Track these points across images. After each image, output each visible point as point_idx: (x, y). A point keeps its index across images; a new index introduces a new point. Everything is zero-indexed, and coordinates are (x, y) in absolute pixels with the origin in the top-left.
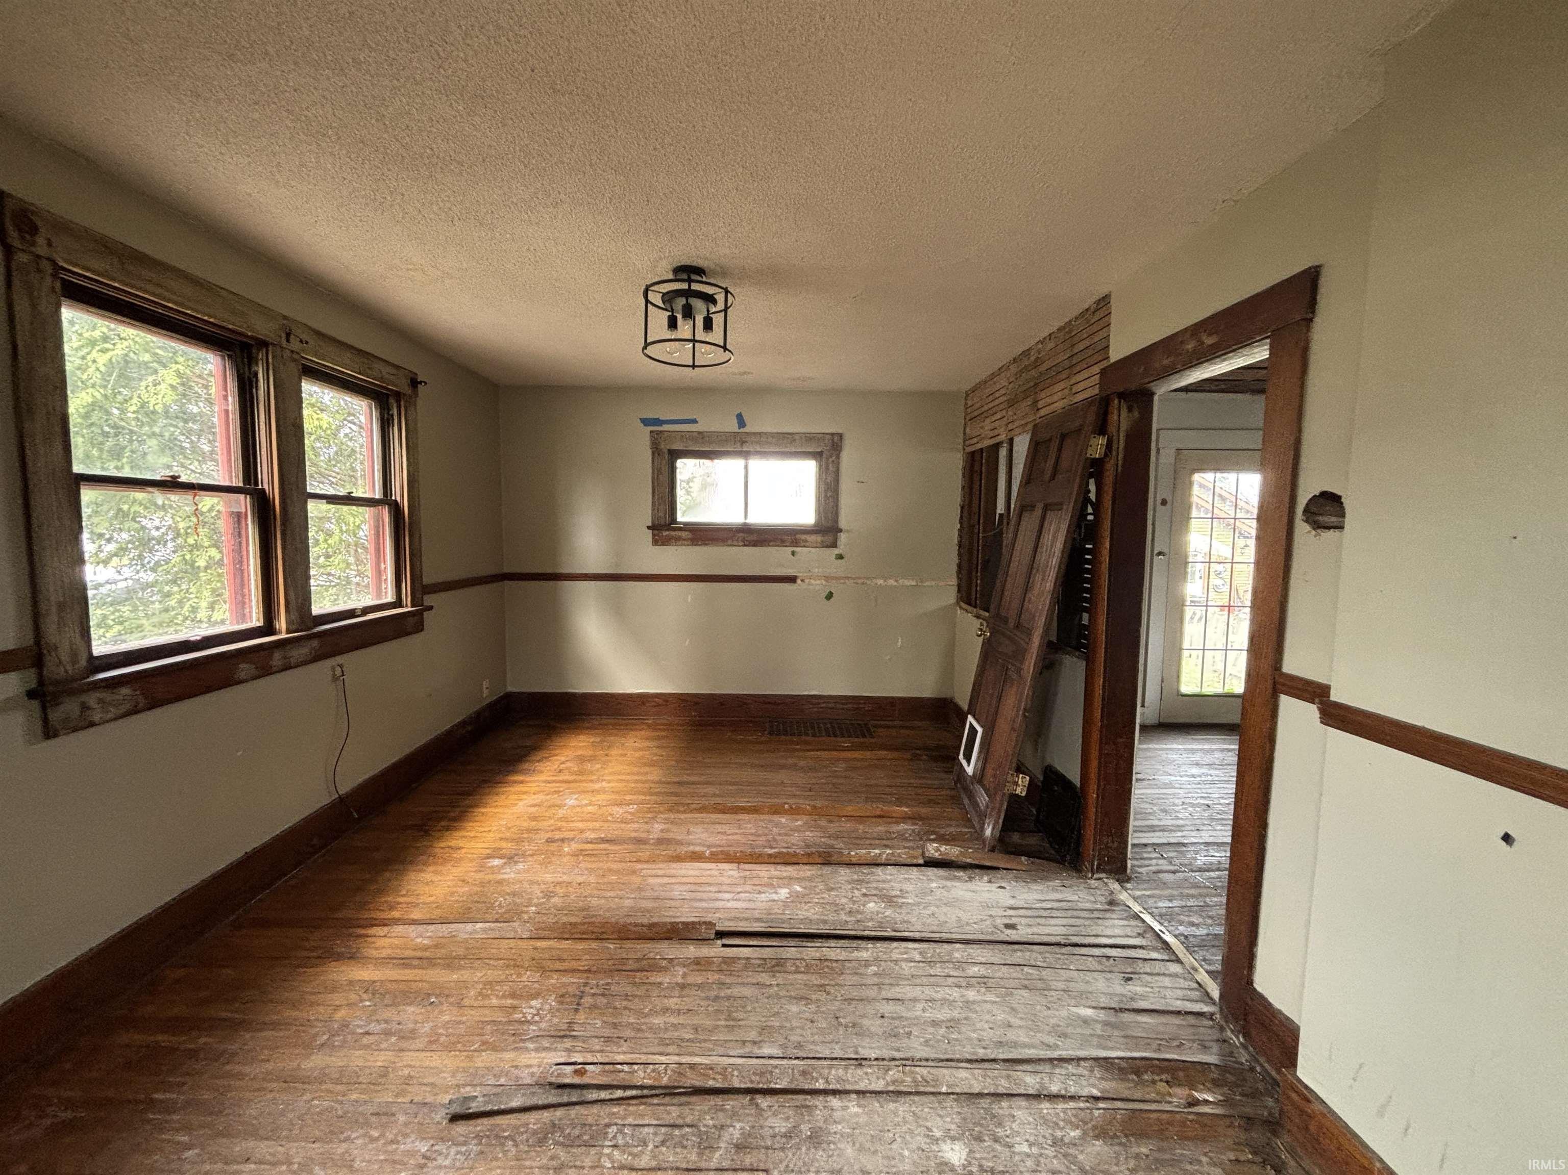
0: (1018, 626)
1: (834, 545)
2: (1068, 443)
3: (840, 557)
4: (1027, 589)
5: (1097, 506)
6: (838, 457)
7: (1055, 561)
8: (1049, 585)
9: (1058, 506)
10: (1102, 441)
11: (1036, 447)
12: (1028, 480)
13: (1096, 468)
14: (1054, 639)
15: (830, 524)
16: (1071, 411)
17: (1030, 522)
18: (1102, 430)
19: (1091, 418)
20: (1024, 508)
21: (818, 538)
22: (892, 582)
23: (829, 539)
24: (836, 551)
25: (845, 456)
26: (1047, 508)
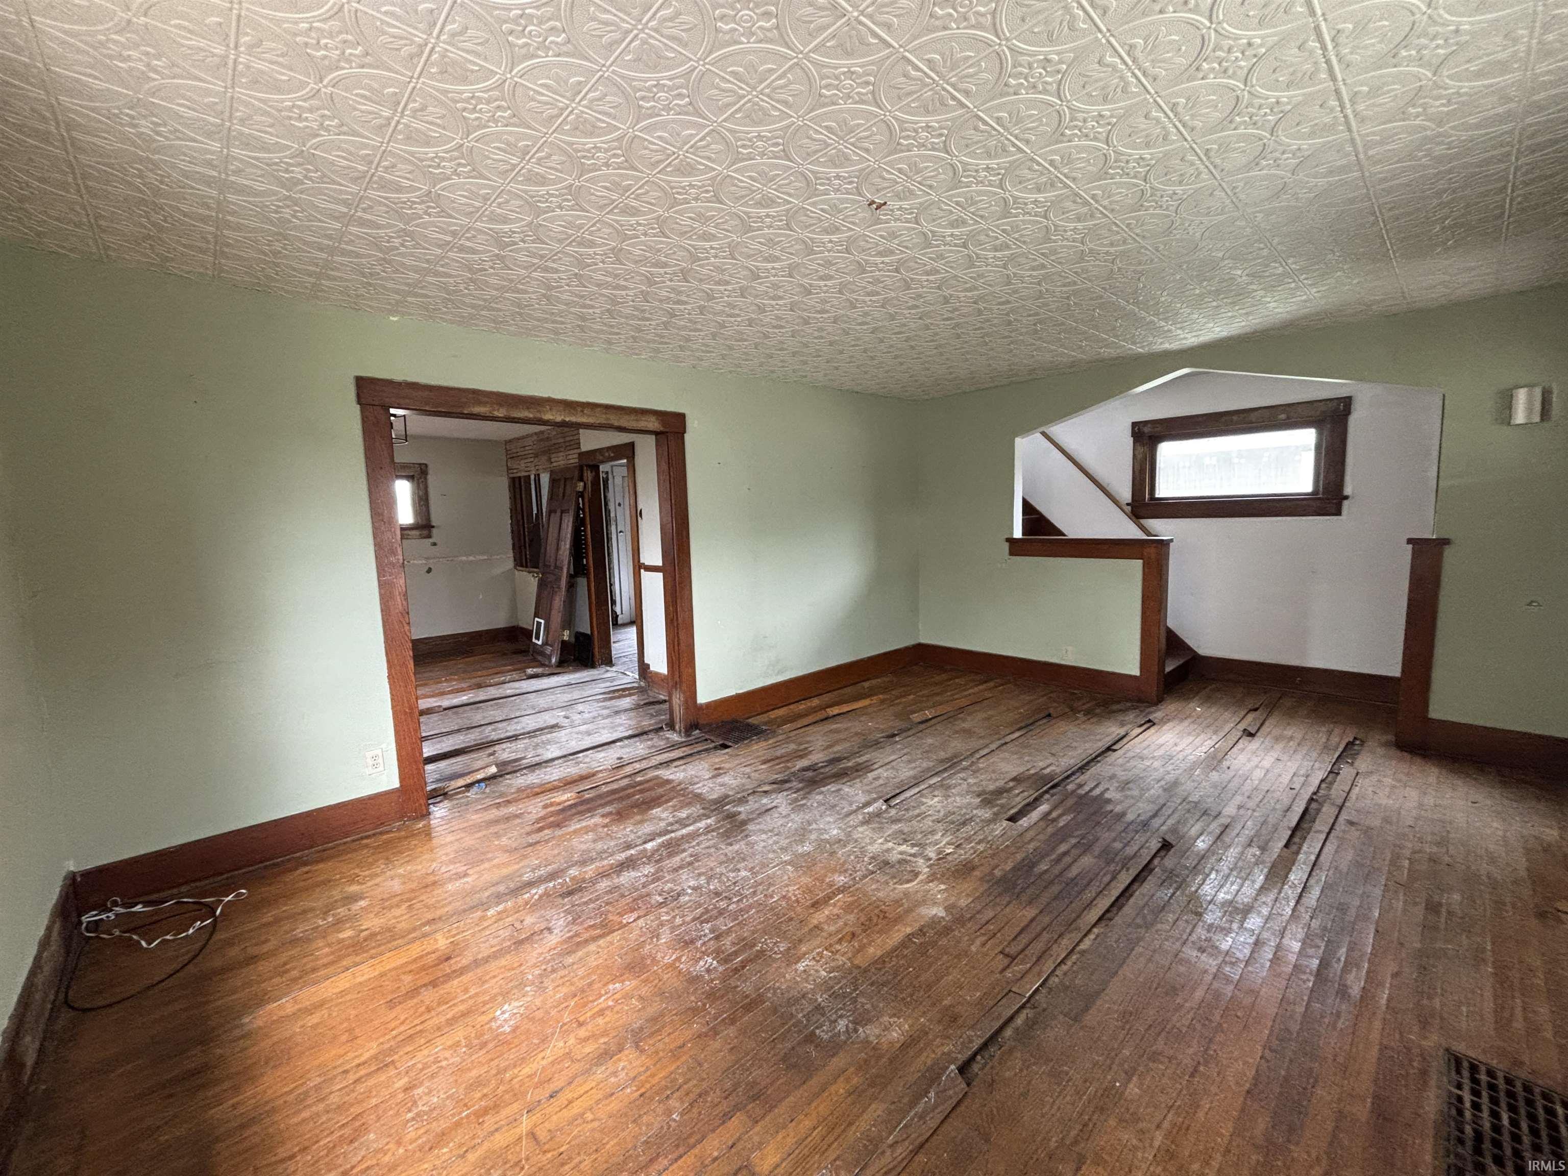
0: (556, 567)
1: (429, 536)
2: (568, 483)
3: (435, 544)
4: (558, 549)
5: (583, 510)
6: (426, 479)
7: (569, 536)
8: (568, 546)
9: (567, 511)
10: (582, 484)
11: (553, 482)
12: (551, 498)
13: (581, 495)
14: (572, 572)
15: (424, 523)
16: (567, 469)
17: (555, 518)
18: (581, 479)
19: (576, 473)
20: (551, 512)
21: (416, 533)
22: (471, 558)
23: (425, 532)
24: (431, 540)
25: (430, 478)
26: (562, 512)
